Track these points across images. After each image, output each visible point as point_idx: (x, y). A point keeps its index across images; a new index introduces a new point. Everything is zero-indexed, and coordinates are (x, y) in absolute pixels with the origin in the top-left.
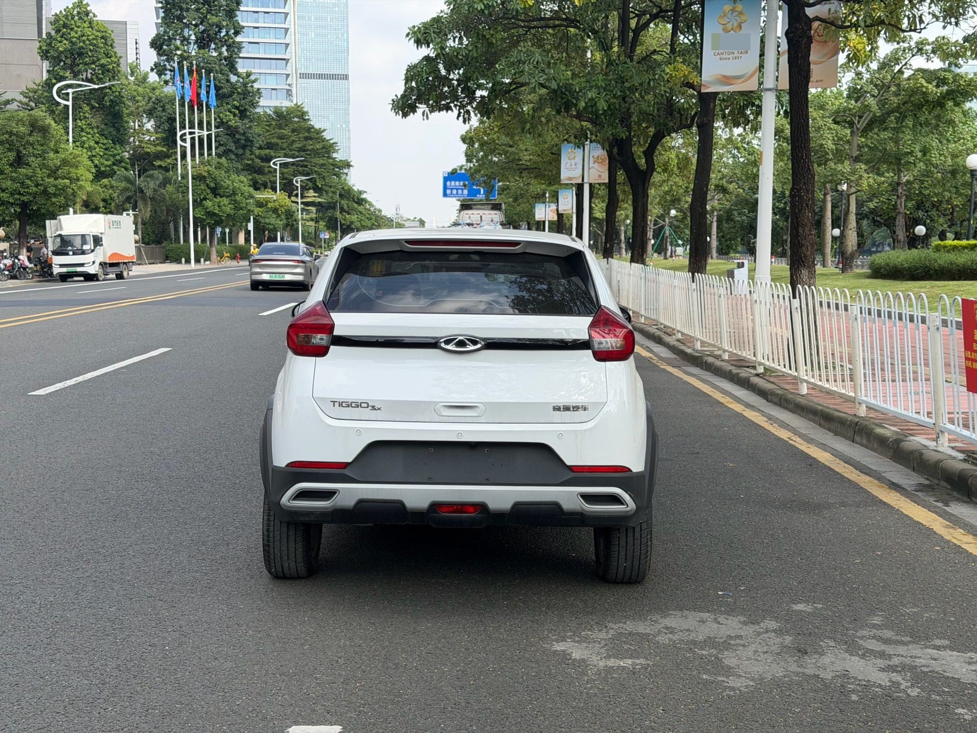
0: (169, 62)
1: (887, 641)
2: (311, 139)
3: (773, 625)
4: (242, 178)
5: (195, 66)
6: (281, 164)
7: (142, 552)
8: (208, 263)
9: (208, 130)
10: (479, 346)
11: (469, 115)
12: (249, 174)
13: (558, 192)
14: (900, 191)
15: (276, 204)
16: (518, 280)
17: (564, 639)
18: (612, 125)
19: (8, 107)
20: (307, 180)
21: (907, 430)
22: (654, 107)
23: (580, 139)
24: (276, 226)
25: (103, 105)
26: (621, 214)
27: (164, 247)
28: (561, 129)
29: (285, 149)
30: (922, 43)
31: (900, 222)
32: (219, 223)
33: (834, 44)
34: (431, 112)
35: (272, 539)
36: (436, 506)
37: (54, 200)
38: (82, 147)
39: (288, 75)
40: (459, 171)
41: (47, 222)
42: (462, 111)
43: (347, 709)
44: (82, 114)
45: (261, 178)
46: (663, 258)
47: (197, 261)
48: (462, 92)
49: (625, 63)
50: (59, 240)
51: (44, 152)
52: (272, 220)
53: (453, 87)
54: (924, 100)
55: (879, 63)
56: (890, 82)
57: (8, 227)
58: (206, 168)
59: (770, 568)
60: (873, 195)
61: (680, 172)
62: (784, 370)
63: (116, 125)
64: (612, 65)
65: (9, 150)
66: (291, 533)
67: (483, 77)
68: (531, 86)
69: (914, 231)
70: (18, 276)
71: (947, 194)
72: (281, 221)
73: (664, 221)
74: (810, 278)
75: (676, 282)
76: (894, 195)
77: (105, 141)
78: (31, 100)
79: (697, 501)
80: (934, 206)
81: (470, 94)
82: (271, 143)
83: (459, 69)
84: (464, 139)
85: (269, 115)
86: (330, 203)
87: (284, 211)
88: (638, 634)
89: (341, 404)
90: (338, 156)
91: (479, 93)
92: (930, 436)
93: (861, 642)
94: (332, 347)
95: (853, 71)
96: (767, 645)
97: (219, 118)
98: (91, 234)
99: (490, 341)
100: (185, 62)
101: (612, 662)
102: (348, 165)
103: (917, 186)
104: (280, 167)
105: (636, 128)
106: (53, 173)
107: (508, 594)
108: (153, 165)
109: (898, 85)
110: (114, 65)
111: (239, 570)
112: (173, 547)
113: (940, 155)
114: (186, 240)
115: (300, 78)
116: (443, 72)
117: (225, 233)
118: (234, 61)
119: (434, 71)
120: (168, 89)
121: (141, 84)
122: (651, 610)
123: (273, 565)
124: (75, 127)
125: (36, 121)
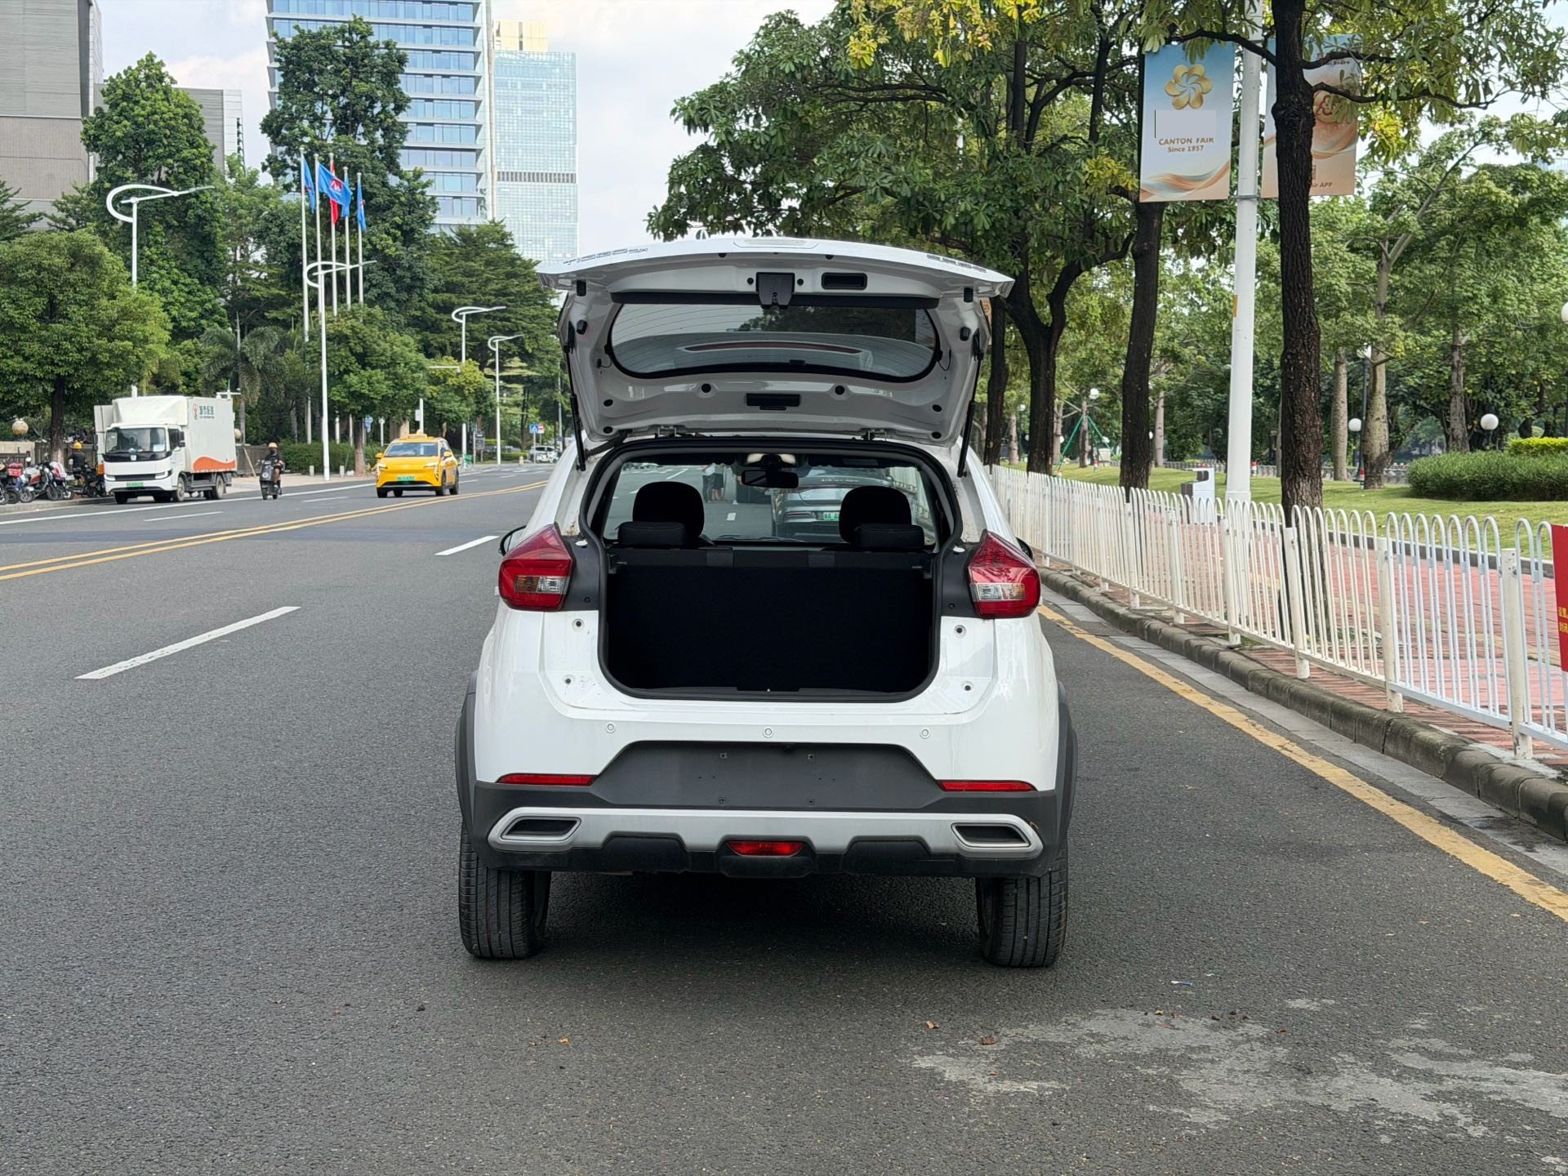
0: (290, 155)
1: (1437, 1056)
2: (515, 276)
3: (1256, 1030)
4: (407, 338)
5: (332, 162)
6: (467, 316)
7: (267, 919)
8: (351, 473)
9: (353, 262)
12: (417, 333)
14: (1457, 358)
15: (461, 379)
17: (929, 1051)
18: (997, 254)
19: (34, 226)
20: (510, 341)
21: (1469, 733)
22: (1064, 225)
24: (461, 414)
25: (186, 223)
26: (1011, 395)
29: (474, 293)
30: (1490, 125)
31: (1457, 407)
32: (369, 409)
33: (1349, 127)
34: (710, 234)
35: (473, 897)
36: (731, 844)
37: (107, 373)
38: (151, 289)
39: (479, 176)
41: (97, 408)
42: (759, 231)
44: (152, 237)
45: (435, 339)
46: (1078, 465)
47: (334, 470)
48: (759, 202)
49: (1019, 156)
50: (114, 436)
51: (92, 296)
52: (455, 405)
53: (745, 194)
54: (1494, 214)
55: (1422, 155)
56: (1439, 186)
57: (33, 416)
58: (349, 323)
59: (1252, 945)
60: (1414, 365)
61: (1105, 329)
62: (1273, 640)
63: (206, 254)
64: (998, 159)
65: (37, 294)
66: (503, 886)
67: (793, 178)
68: (869, 192)
69: (1479, 423)
70: (49, 494)
71: (1532, 364)
72: (467, 406)
73: (1080, 406)
74: (1314, 495)
75: (1100, 502)
76: (1447, 365)
77: (188, 280)
78: (70, 215)
79: (1137, 842)
80: (1511, 382)
81: (773, 205)
82: (452, 283)
83: (755, 166)
85: (450, 239)
86: (546, 378)
87: (472, 390)
88: (1046, 1043)
91: (786, 203)
92: (1504, 743)
93: (1395, 1057)
95: (1380, 168)
96: (1249, 1060)
97: (371, 242)
98: (166, 428)
100: (316, 155)
101: (1006, 1086)
103: (1484, 351)
104: (467, 321)
105: (1036, 258)
106: (107, 330)
107: (841, 982)
108: (264, 317)
109: (1452, 191)
110: (204, 160)
111: (420, 947)
112: (315, 912)
113: (1520, 301)
114: (317, 437)
115: (499, 179)
116: (730, 170)
117: (378, 426)
118: (394, 153)
119: (715, 169)
120: (289, 198)
121: (245, 190)
122: (1066, 1008)
123: (474, 937)
124: (141, 257)
125: (80, 247)
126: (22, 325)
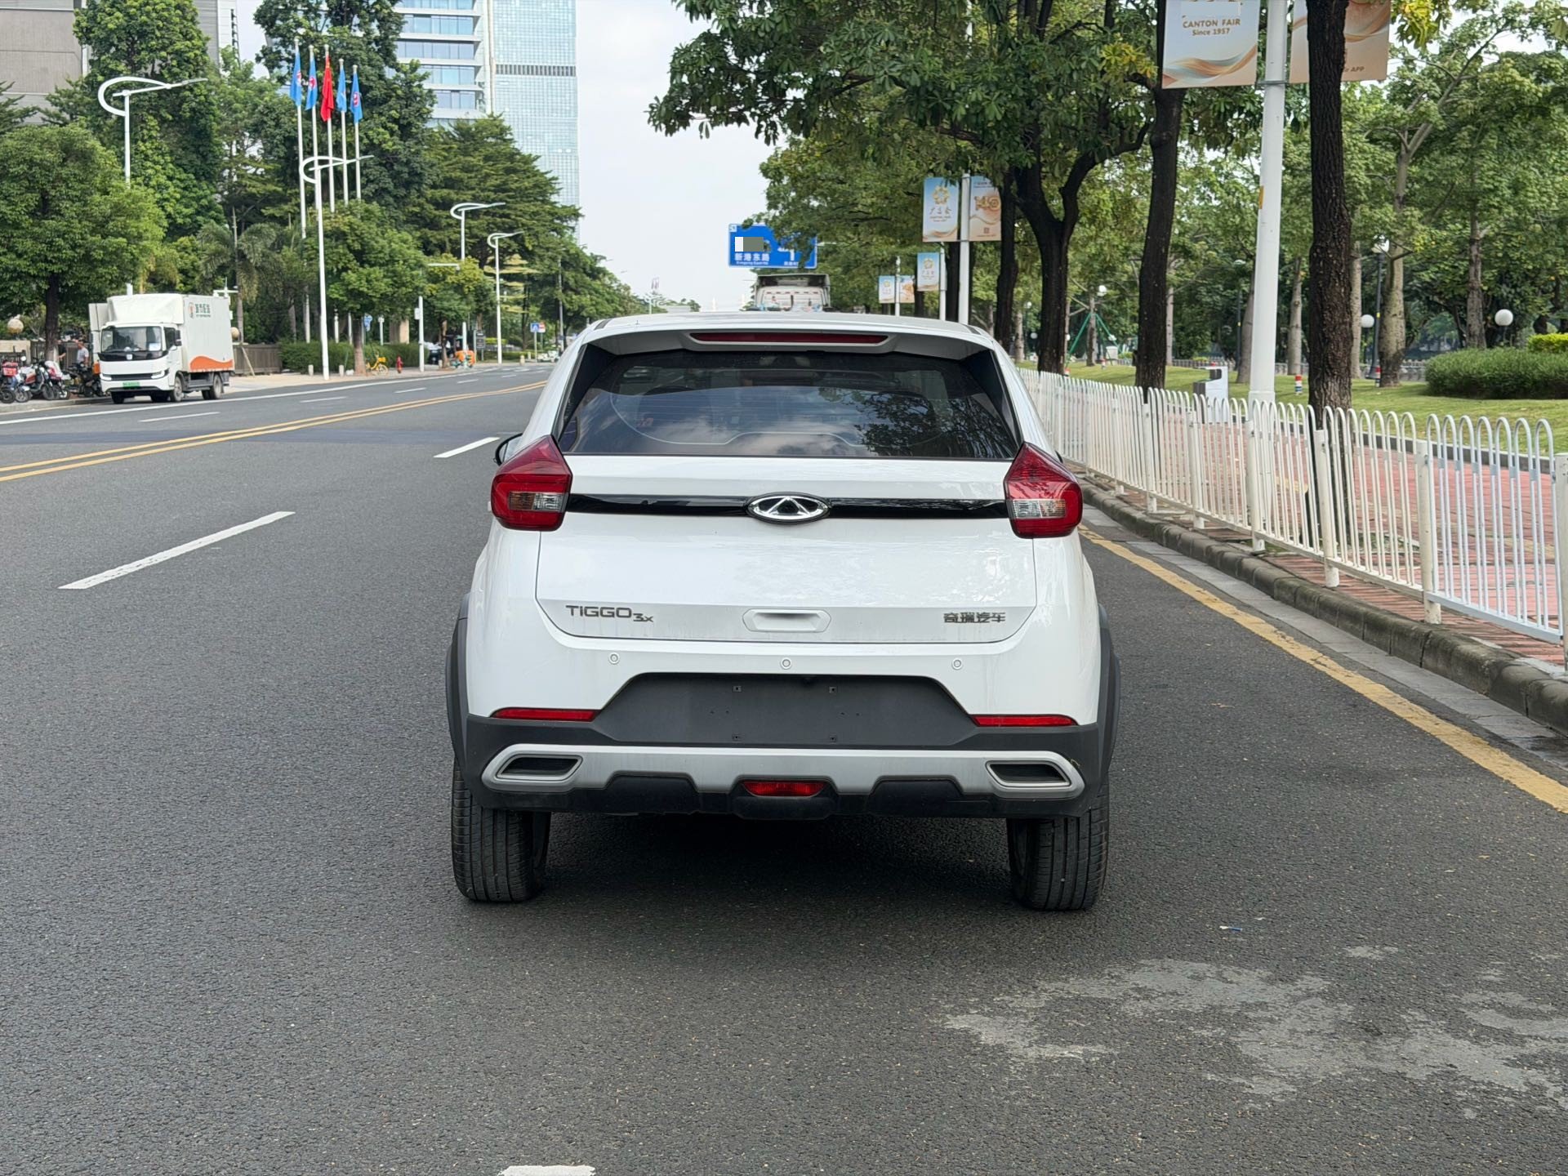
0: (285, 46)
1: (1515, 1013)
2: (515, 171)
3: (1318, 983)
4: (405, 235)
5: (327, 54)
6: (467, 213)
7: (248, 855)
8: (350, 372)
9: (350, 157)
10: (819, 512)
11: (775, 131)
12: (417, 230)
13: (916, 256)
14: (1475, 252)
15: (461, 277)
16: (876, 398)
17: (964, 1010)
18: (1009, 145)
19: (27, 120)
20: (510, 238)
21: (1513, 646)
22: (1078, 116)
23: (954, 169)
24: (461, 313)
25: (180, 117)
26: (1019, 291)
27: (280, 348)
28: (924, 152)
29: (473, 189)
30: (1513, 11)
31: (1475, 302)
32: (368, 307)
33: (1381, 8)
34: (713, 126)
35: (467, 838)
36: (745, 784)
37: (101, 270)
38: (147, 185)
39: (477, 69)
40: (755, 224)
41: (91, 306)
42: (763, 123)
43: (601, 1134)
44: (145, 132)
45: (434, 236)
46: (1085, 363)
47: (334, 369)
48: (763, 93)
49: (1031, 42)
50: (110, 335)
51: (84, 192)
52: (455, 303)
53: (749, 84)
54: (1516, 103)
55: (1442, 43)
56: (1461, 75)
57: (27, 314)
58: (346, 220)
59: (1303, 884)
60: (1428, 261)
61: (1118, 223)
62: (1300, 546)
63: (201, 149)
64: (1010, 46)
65: (29, 189)
66: (499, 826)
67: (799, 67)
68: (878, 81)
69: (1493, 319)
70: (45, 394)
71: (1551, 258)
72: (467, 304)
73: (1088, 303)
74: (1342, 395)
75: (1116, 403)
76: (1463, 260)
77: (184, 176)
78: (64, 110)
79: (1171, 766)
80: (1527, 277)
81: (777, 96)
82: (450, 179)
83: (759, 55)
84: (765, 171)
85: (448, 134)
86: (547, 275)
87: (472, 288)
88: (1089, 1000)
89: (583, 612)
90: (560, 200)
91: (791, 94)
92: (1552, 658)
93: (1470, 1014)
94: (567, 513)
95: (1400, 56)
96: (1311, 1019)
97: (368, 137)
98: (162, 326)
99: (834, 503)
100: (311, 47)
101: (1049, 1051)
102: (575, 214)
103: (1500, 245)
104: (466, 217)
105: (1049, 150)
106: (100, 227)
107: (865, 929)
108: (261, 214)
109: (1474, 80)
110: (197, 52)
111: (411, 887)
112: (300, 848)
113: (1542, 194)
114: (316, 335)
115: (497, 72)
116: (733, 59)
117: (378, 325)
118: (390, 45)
119: (718, 58)
120: (284, 91)
121: (240, 83)
122: (1109, 958)
123: (469, 880)
124: (135, 152)
125: (72, 142)
126: (14, 222)
